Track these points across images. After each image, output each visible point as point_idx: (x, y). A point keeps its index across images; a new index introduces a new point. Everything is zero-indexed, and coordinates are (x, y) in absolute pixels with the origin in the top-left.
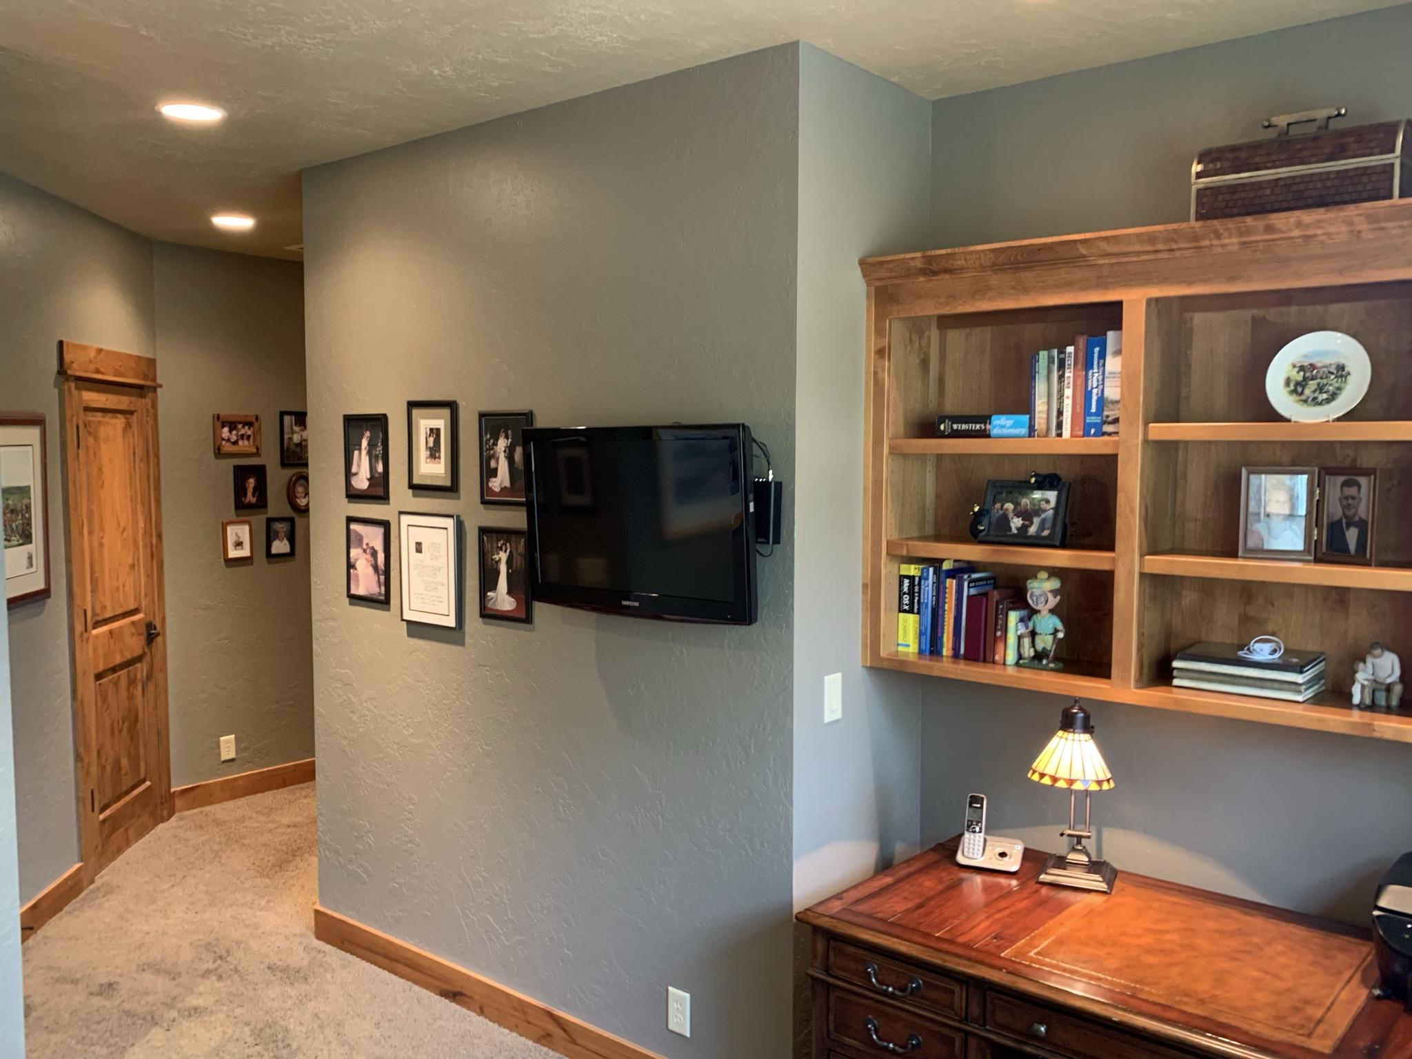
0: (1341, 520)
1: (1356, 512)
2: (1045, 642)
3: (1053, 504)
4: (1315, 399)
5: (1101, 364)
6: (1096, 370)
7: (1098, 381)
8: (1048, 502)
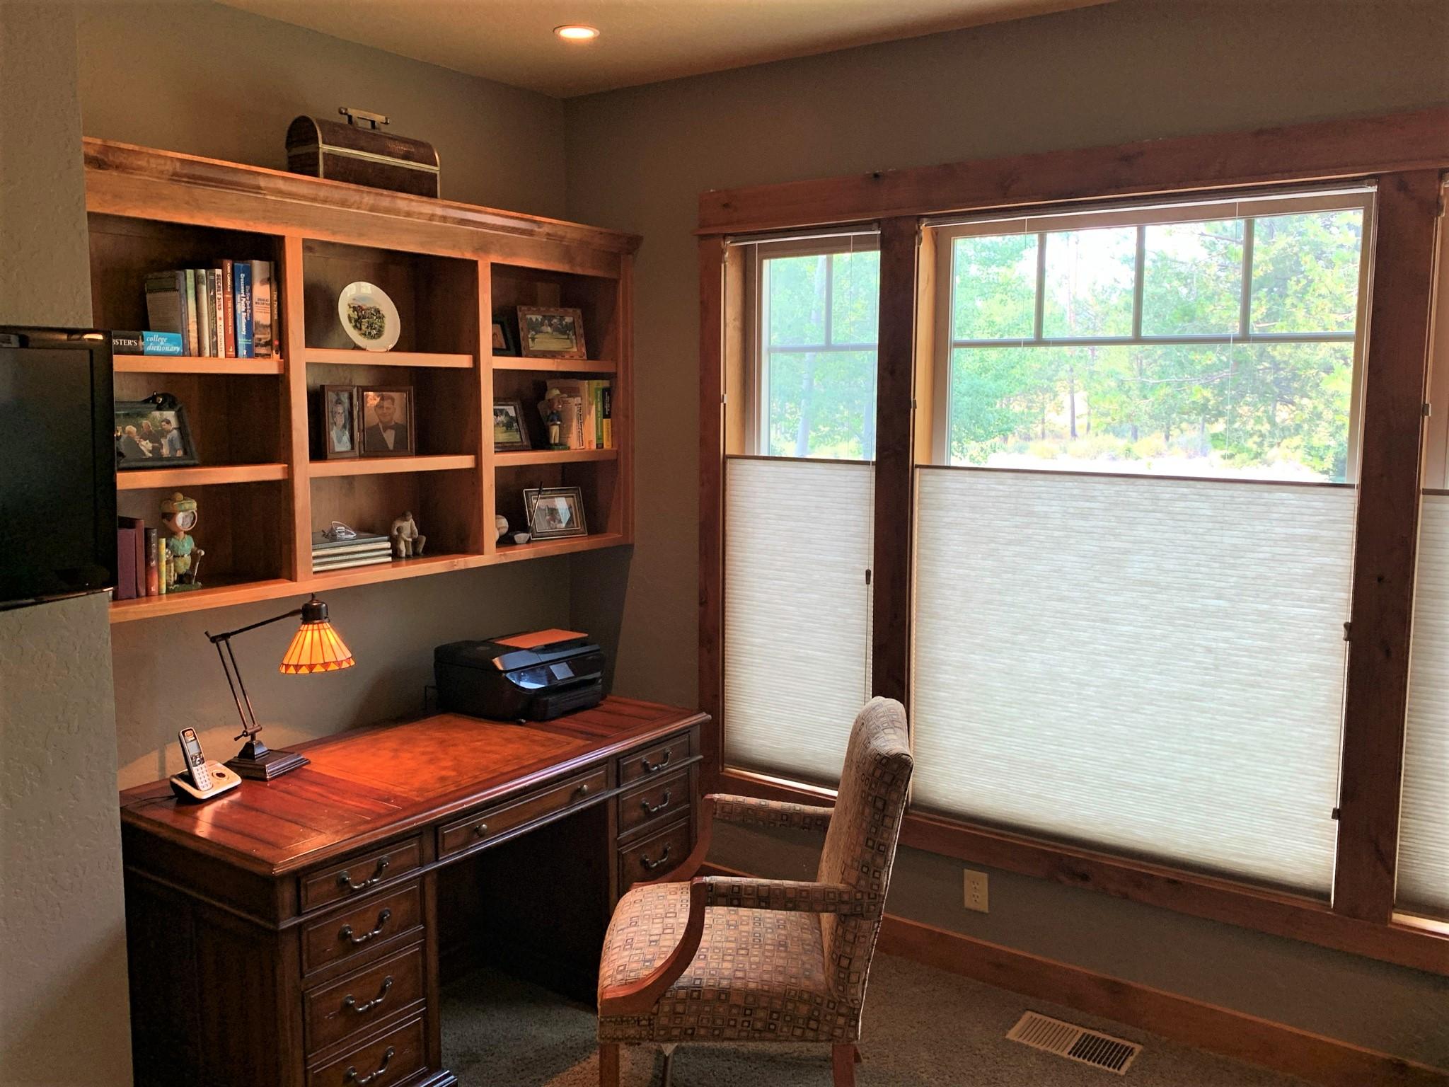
0: (378, 424)
1: (392, 419)
2: (185, 564)
3: (174, 423)
4: (370, 333)
5: (247, 290)
6: (243, 295)
7: (246, 306)
8: (168, 422)
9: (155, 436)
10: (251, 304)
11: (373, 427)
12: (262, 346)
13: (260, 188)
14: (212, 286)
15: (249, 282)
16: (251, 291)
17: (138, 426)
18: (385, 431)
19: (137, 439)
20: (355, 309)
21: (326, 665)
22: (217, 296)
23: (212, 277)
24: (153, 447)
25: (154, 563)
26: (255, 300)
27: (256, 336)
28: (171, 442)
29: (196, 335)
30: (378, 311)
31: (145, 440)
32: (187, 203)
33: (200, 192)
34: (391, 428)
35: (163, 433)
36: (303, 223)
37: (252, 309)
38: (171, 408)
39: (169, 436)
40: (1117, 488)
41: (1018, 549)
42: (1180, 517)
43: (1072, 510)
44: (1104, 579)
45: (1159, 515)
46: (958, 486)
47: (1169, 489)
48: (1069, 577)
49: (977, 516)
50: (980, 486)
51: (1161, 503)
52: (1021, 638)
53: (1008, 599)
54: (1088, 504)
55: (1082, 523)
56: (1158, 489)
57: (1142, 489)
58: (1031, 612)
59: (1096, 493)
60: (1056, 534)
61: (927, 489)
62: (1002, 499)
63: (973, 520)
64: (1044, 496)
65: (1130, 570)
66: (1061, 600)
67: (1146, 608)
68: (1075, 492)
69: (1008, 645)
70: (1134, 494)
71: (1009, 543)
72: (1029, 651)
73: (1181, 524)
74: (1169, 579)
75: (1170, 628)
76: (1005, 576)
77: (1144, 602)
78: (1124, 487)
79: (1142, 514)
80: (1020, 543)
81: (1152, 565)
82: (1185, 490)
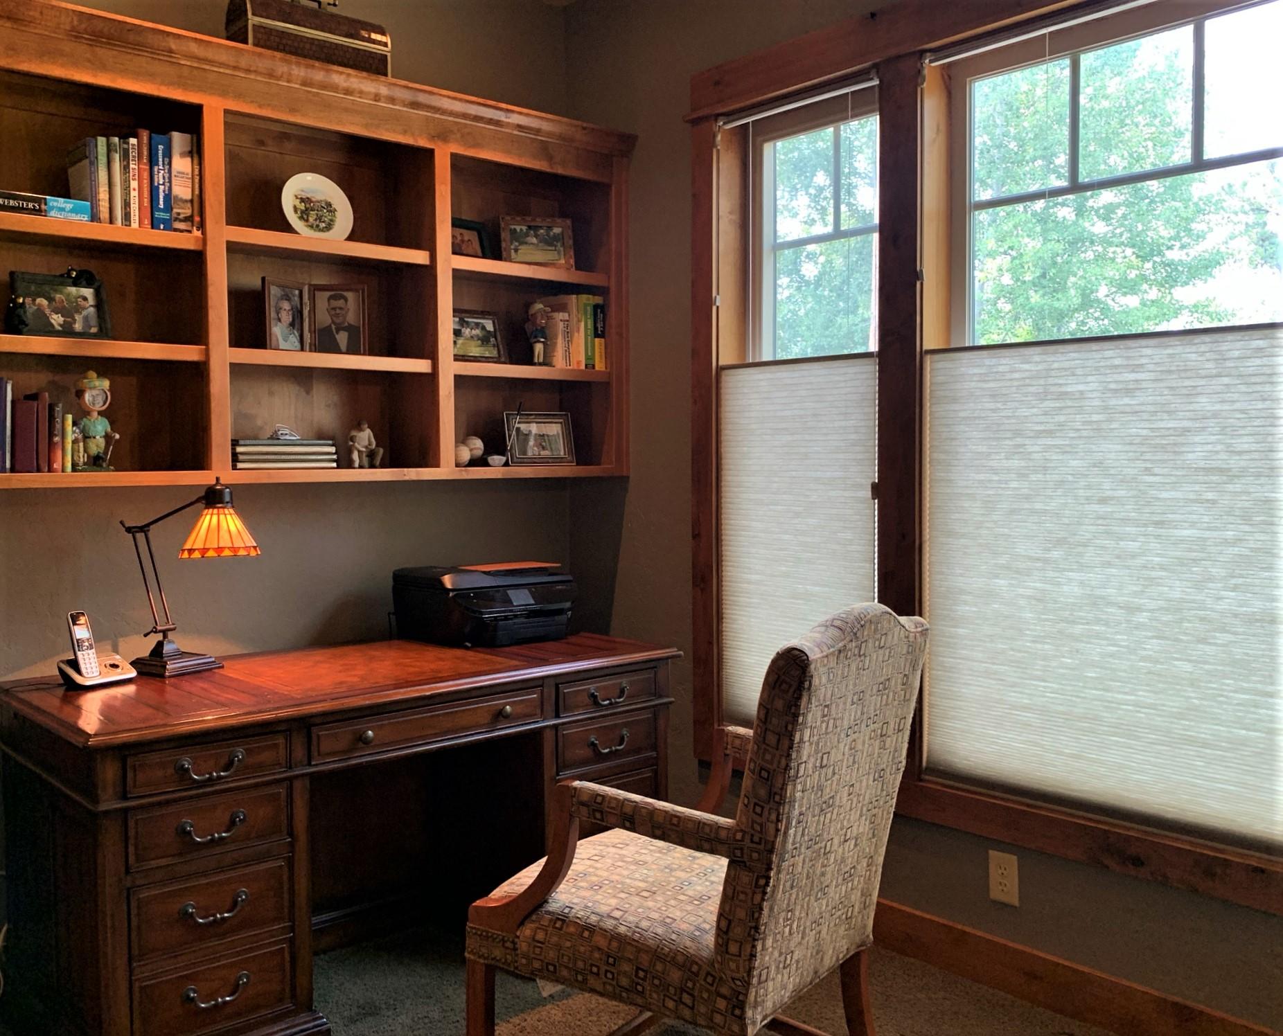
0: (330, 326)
1: (345, 319)
2: (97, 445)
3: (91, 301)
4: (318, 226)
5: (166, 163)
6: (161, 167)
7: (164, 178)
8: (85, 299)
9: (68, 312)
10: (170, 178)
11: (327, 327)
12: (181, 221)
13: (171, 51)
14: (125, 156)
15: (168, 154)
16: (170, 164)
17: (50, 300)
18: (337, 333)
19: (47, 311)
20: (302, 200)
21: (219, 549)
22: (131, 166)
23: (126, 146)
24: (64, 321)
25: (56, 439)
26: (174, 173)
27: (175, 211)
28: (86, 319)
29: (107, 205)
30: (329, 205)
31: (57, 314)
32: (89, 61)
33: (103, 52)
34: (344, 329)
35: (78, 309)
36: (224, 93)
37: (170, 182)
38: (88, 286)
39: (84, 313)
40: (1170, 351)
41: (1049, 442)
42: (1253, 380)
43: (1113, 386)
44: (1156, 471)
45: (1226, 380)
46: (976, 371)
47: (1239, 345)
48: (1112, 471)
49: (999, 405)
50: (1001, 369)
51: (1229, 364)
52: (1055, 554)
53: (1038, 506)
54: (1132, 376)
55: (1126, 401)
56: (1225, 347)
57: (1203, 348)
58: (1066, 521)
59: (1144, 361)
60: (1095, 418)
61: (940, 379)
62: (1028, 381)
63: (994, 411)
64: (1079, 372)
65: (1190, 456)
66: (1103, 501)
67: (1214, 502)
68: (1117, 362)
69: (1039, 565)
70: (1193, 356)
71: (1039, 434)
72: (1064, 570)
73: (1258, 388)
74: (1243, 464)
75: (1247, 528)
76: (1033, 477)
77: (1210, 496)
78: (1179, 349)
79: (1203, 382)
80: (1050, 433)
81: (1219, 447)
82: (1261, 343)
